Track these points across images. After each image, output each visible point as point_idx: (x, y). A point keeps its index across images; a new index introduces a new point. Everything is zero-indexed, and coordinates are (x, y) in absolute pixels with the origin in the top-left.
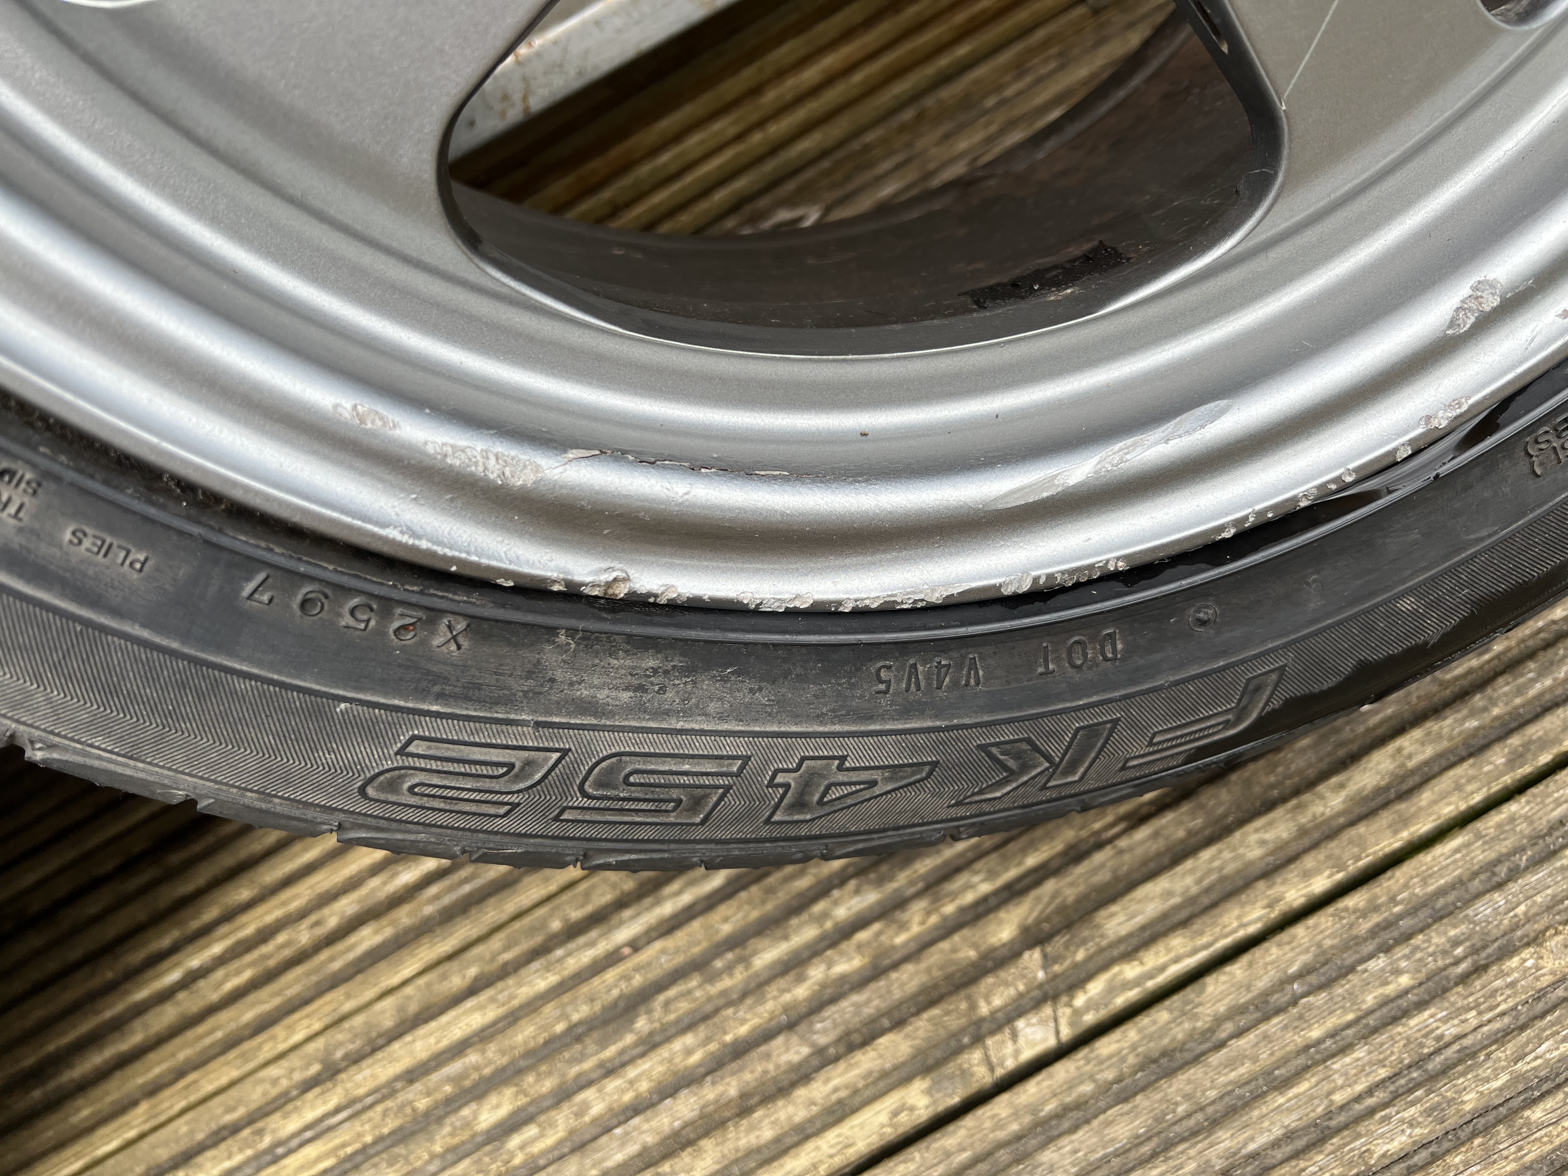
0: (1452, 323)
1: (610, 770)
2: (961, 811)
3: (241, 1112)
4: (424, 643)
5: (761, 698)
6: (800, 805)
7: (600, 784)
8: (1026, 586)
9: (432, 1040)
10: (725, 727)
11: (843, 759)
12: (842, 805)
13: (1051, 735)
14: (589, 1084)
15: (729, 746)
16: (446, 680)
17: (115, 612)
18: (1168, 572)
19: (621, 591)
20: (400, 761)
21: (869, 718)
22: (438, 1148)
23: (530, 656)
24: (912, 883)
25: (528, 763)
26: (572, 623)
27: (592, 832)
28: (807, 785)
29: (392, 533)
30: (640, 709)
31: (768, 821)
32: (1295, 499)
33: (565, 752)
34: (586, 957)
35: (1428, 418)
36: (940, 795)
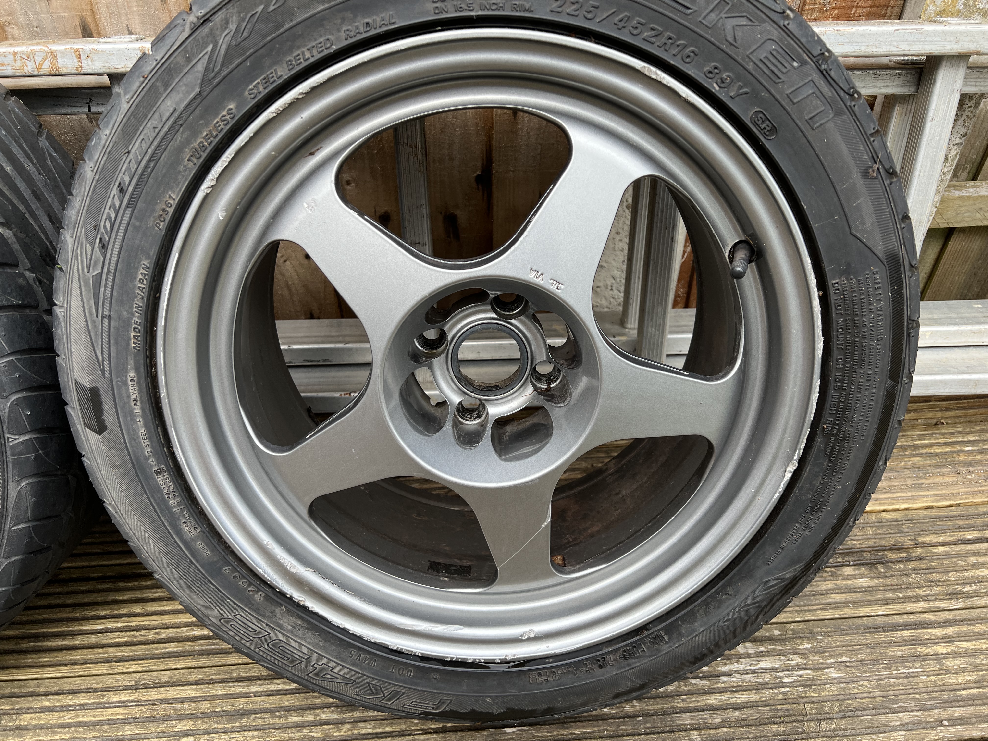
0: (521, 636)
1: (277, 643)
2: (357, 697)
3: (101, 686)
4: (253, 595)
5: (321, 644)
6: (317, 675)
7: (273, 645)
8: (395, 648)
9: (175, 693)
10: (309, 646)
11: (333, 668)
12: (327, 680)
13: (386, 688)
14: (217, 733)
15: (307, 652)
16: (253, 605)
17: (197, 561)
18: (432, 662)
19: (302, 603)
20: (233, 618)
21: (344, 662)
22: (159, 730)
23: (274, 608)
24: (350, 718)
25: (260, 632)
26: (287, 605)
27: (265, 656)
28: (321, 670)
29: (261, 571)
30: (291, 632)
31: (307, 675)
32: (467, 659)
33: (269, 634)
34: (238, 690)
35: (506, 656)
36: (353, 690)
